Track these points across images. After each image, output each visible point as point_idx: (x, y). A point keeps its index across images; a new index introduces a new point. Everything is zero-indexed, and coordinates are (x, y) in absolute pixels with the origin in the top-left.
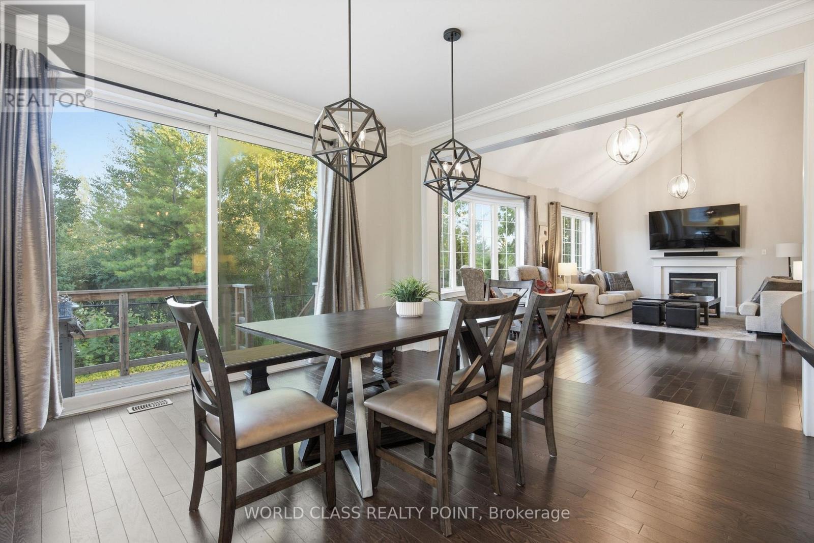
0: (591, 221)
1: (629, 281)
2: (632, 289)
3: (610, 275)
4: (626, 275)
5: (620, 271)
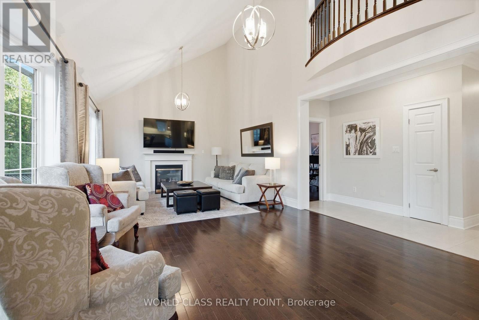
1: (138, 174)
2: (140, 180)
4: (135, 168)
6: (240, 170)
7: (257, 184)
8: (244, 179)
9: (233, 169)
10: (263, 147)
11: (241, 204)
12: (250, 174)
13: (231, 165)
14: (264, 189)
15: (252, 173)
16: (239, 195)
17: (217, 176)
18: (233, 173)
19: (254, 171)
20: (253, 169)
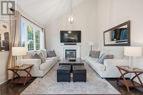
0: (43, 31)
1: (55, 53)
2: (56, 56)
3: (49, 51)
4: (54, 51)
5: (52, 50)
6: (103, 55)
7: (116, 66)
8: (105, 61)
9: (99, 52)
10: (117, 41)
11: (102, 78)
12: (110, 58)
13: (98, 51)
14: (123, 72)
15: (112, 57)
16: (102, 72)
17: (90, 56)
18: (99, 55)
19: (113, 55)
20: (112, 54)
